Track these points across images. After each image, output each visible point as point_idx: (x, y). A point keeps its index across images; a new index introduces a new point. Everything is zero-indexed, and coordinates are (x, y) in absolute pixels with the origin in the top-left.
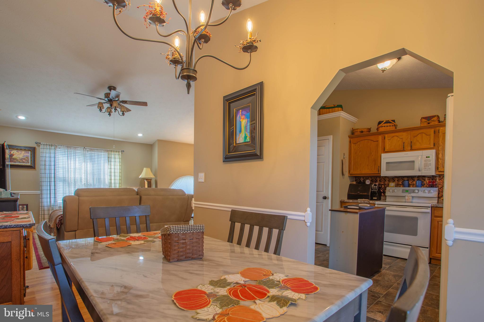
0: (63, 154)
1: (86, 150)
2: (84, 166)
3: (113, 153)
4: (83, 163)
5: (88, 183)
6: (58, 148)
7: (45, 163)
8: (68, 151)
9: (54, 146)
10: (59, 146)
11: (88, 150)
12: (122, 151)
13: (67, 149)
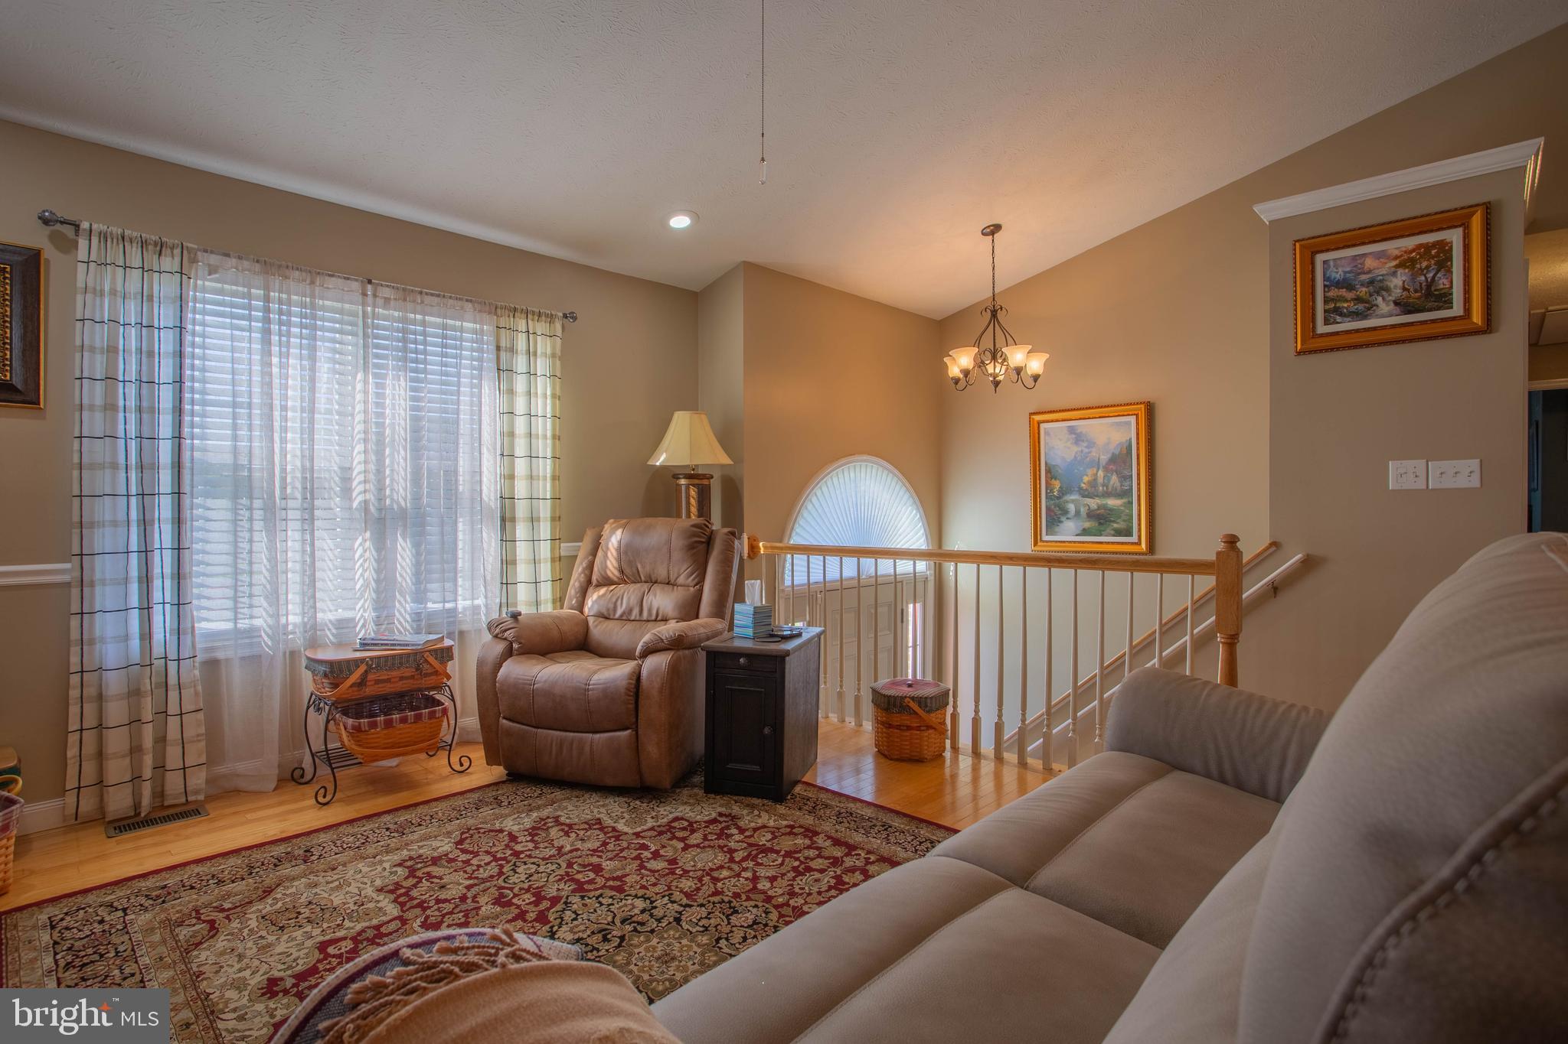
0: (233, 316)
1: (375, 296)
2: (366, 392)
3: (522, 325)
4: (360, 376)
5: (388, 502)
6: (202, 269)
7: (111, 364)
8: (267, 299)
9: (177, 251)
10: (214, 259)
11: (387, 294)
12: (565, 316)
13: (259, 280)
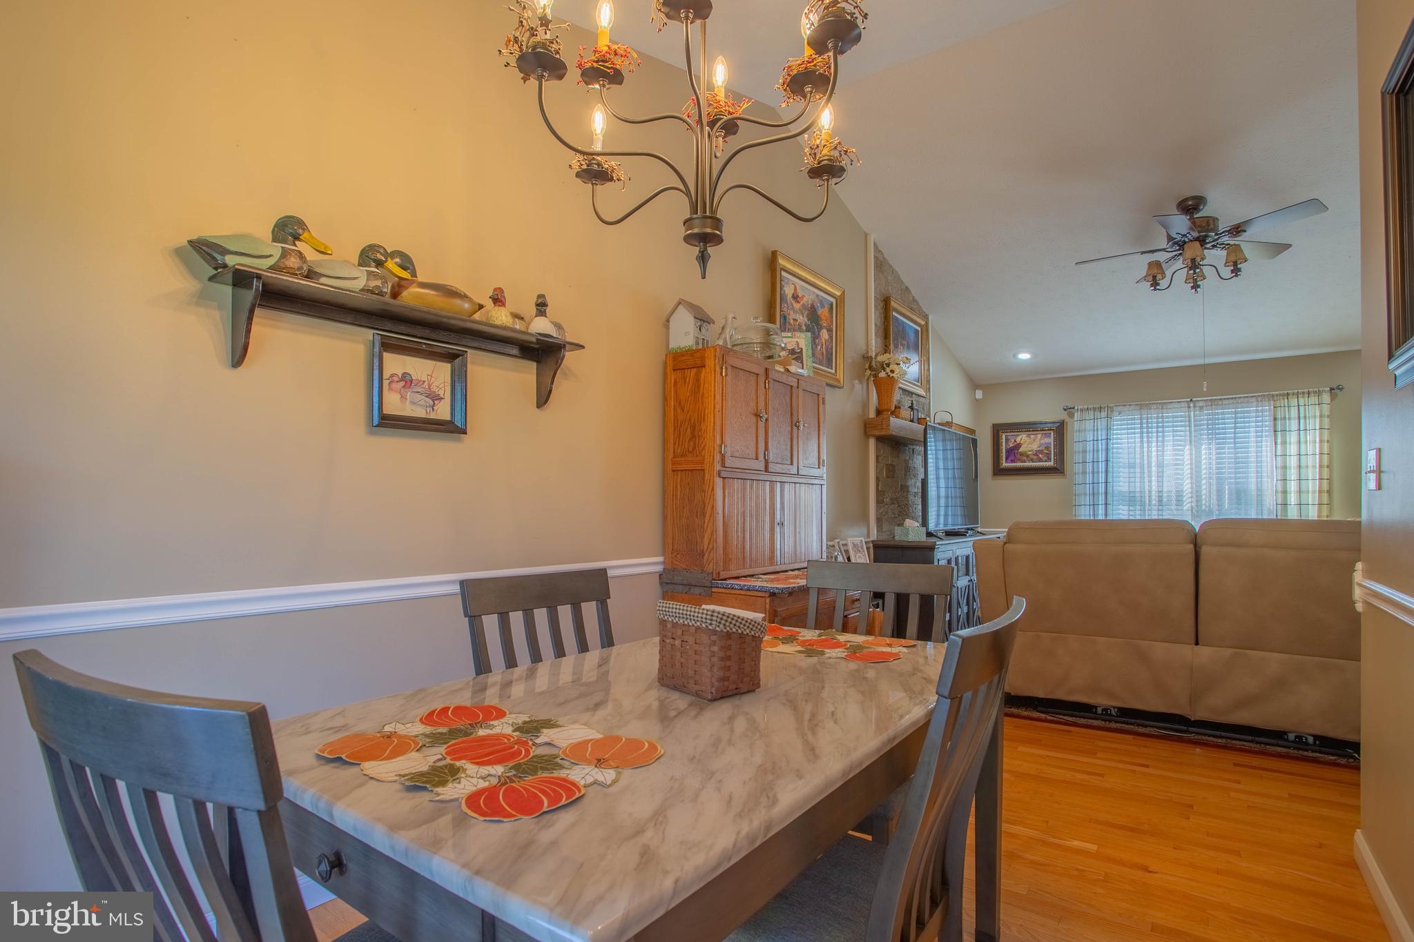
0: (1128, 429)
1: (1194, 407)
2: (1191, 454)
3: (1294, 402)
4: (1188, 447)
6: (1115, 413)
7: (1085, 457)
9: (1106, 409)
10: (1120, 408)
11: (1201, 404)
12: (1332, 389)
13: (1138, 412)
